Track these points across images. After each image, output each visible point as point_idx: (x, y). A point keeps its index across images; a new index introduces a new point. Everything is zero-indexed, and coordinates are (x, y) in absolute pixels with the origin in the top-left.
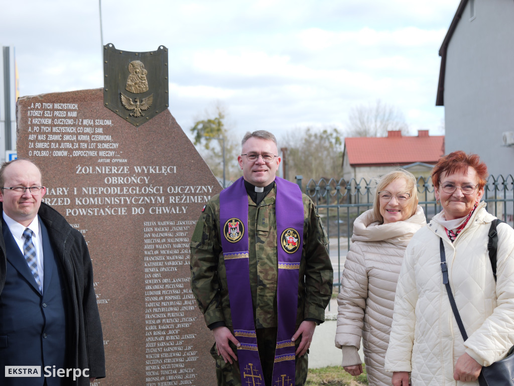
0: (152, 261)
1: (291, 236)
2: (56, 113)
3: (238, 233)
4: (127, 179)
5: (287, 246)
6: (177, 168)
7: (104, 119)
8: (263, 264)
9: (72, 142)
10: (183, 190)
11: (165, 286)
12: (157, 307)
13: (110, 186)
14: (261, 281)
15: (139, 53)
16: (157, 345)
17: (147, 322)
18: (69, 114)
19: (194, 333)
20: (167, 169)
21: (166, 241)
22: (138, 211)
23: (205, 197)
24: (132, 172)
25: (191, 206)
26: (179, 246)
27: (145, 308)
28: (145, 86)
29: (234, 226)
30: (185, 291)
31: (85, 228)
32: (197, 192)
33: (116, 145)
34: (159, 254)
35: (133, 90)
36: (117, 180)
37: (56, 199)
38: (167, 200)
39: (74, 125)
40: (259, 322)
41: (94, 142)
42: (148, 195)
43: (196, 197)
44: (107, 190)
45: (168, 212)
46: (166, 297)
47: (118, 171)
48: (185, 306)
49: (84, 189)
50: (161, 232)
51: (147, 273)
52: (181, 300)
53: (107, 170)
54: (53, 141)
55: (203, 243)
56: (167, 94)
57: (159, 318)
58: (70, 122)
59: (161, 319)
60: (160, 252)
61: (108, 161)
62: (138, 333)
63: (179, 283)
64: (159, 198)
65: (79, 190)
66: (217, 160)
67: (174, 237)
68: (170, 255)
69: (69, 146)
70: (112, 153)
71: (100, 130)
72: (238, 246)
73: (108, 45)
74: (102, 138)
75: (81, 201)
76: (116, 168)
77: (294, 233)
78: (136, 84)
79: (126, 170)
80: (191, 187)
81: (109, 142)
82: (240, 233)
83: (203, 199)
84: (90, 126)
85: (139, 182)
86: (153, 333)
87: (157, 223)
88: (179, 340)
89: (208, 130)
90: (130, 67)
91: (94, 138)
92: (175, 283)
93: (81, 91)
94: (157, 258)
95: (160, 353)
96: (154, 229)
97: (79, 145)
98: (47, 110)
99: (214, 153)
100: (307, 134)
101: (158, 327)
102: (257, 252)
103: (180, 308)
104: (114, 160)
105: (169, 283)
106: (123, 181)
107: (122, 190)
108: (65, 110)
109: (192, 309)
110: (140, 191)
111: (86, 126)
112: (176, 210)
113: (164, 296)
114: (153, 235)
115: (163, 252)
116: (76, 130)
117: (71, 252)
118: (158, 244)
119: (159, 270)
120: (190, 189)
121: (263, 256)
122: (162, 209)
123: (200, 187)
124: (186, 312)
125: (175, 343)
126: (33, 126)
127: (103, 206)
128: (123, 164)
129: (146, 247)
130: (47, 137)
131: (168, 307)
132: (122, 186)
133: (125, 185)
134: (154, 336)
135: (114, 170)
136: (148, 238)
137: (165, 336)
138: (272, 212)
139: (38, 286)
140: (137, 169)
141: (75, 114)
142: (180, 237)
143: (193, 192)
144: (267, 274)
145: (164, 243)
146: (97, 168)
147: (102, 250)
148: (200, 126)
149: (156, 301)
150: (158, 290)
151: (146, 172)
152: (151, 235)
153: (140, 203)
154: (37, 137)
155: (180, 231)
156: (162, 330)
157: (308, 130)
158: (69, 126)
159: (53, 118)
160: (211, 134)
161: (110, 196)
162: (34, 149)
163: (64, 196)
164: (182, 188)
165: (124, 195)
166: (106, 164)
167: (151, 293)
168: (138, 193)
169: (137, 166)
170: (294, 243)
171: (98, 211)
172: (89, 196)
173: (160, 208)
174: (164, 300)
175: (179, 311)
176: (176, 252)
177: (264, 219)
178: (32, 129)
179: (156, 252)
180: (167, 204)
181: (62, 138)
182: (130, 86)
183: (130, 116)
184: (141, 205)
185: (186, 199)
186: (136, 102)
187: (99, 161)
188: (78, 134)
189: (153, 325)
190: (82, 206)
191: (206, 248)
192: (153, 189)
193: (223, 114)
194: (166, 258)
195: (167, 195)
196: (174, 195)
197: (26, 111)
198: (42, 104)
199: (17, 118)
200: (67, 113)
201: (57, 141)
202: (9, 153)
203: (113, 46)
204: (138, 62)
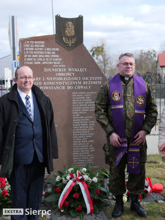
0: (76, 109)
1: (141, 99)
2: (36, 45)
3: (118, 97)
4: (66, 74)
5: (139, 103)
6: (86, 69)
7: (55, 48)
8: (129, 110)
9: (42, 58)
10: (89, 79)
11: (81, 120)
12: (78, 129)
13: (58, 77)
14: (128, 118)
15: (70, 19)
16: (78, 144)
17: (74, 135)
18: (41, 46)
19: (93, 140)
20: (82, 70)
21: (82, 100)
22: (70, 88)
23: (99, 82)
24: (67, 71)
25: (93, 85)
26: (87, 103)
27: (73, 129)
28: (73, 33)
29: (116, 94)
30: (89, 122)
31: (48, 95)
32: (95, 79)
33: (60, 59)
34: (79, 106)
35: (68, 35)
36: (61, 74)
37: (36, 82)
38: (82, 83)
39: (43, 51)
40: (126, 135)
41: (51, 58)
42: (74, 81)
43: (95, 82)
44: (57, 79)
45: (83, 88)
46: (82, 124)
47: (61, 70)
48: (90, 128)
49: (47, 78)
50: (79, 97)
51: (74, 114)
52: (88, 126)
53: (57, 70)
54: (34, 58)
55: (102, 101)
56: (82, 36)
57: (79, 133)
58: (41, 49)
59: (80, 133)
60: (79, 105)
61: (57, 66)
62: (70, 139)
63: (87, 118)
64: (79, 82)
65: (45, 79)
66: (102, 64)
67: (85, 99)
68: (84, 107)
69: (41, 59)
70: (59, 63)
71: (54, 53)
72: (118, 103)
73: (57, 15)
74: (55, 56)
75: (46, 83)
76: (61, 69)
77: (142, 97)
78: (69, 32)
79: (65, 70)
80: (93, 77)
81: (58, 58)
82: (119, 97)
83: (98, 83)
84: (50, 51)
85: (70, 75)
86: (76, 139)
87: (78, 93)
88: (87, 143)
89: (98, 51)
90: (67, 25)
91: (51, 56)
92: (86, 119)
93: (46, 36)
94: (78, 108)
95: (79, 148)
96: (76, 95)
97: (45, 59)
98: (32, 44)
99: (100, 61)
100: (141, 53)
101: (78, 137)
102: (126, 105)
103: (88, 129)
104: (60, 66)
105: (83, 119)
106: (64, 75)
107: (63, 79)
108: (39, 44)
109: (92, 129)
110: (71, 79)
111: (48, 51)
112: (86, 87)
113: (81, 124)
114: (76, 98)
115: (81, 105)
116: (44, 53)
117: (45, 106)
118: (78, 102)
119: (79, 113)
120: (92, 78)
121: (129, 107)
122: (80, 87)
123: (96, 77)
124: (90, 131)
125: (86, 144)
126: (26, 51)
127: (55, 86)
128: (64, 68)
129: (73, 103)
130: (32, 56)
131: (82, 128)
132: (63, 77)
133: (64, 76)
134: (77, 141)
135: (60, 70)
136: (74, 99)
137: (81, 141)
138: (132, 88)
139: (31, 119)
140: (70, 70)
141: (43, 46)
142: (88, 99)
143: (93, 79)
144: (131, 115)
145: (81, 101)
146: (53, 69)
147: (55, 104)
148: (94, 49)
149: (77, 126)
150: (78, 121)
151: (73, 71)
152: (75, 98)
153: (71, 84)
154: (28, 56)
155: (88, 96)
156: (80, 138)
157: (142, 51)
158: (41, 51)
159: (34, 48)
160: (99, 53)
161: (58, 81)
162: (27, 61)
163: (39, 81)
164: (89, 78)
165: (64, 81)
166: (57, 68)
167: (75, 123)
168: (70, 80)
169: (69, 68)
170: (142, 102)
171: (53, 88)
172: (49, 81)
173: (79, 86)
174: (81, 126)
175: (87, 130)
176: (86, 105)
177: (129, 91)
178: (26, 52)
179: (78, 105)
180: (82, 84)
181: (38, 56)
182: (67, 33)
184: (71, 85)
185: (90, 82)
186: (69, 40)
187: (54, 66)
188: (44, 54)
189: (76, 136)
190: (47, 86)
191: (103, 103)
192: (76, 78)
193: (104, 44)
194: (81, 108)
195: (82, 81)
196: (85, 81)
197: (23, 45)
198: (30, 42)
199: (19, 48)
200: (40, 45)
201: (36, 58)
202: (14, 61)
203: (59, 15)
204: (70, 23)
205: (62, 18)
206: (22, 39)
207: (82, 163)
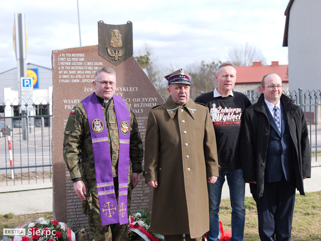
2: (73, 59)
5: (123, 131)
6: (138, 88)
7: (98, 62)
9: (82, 75)
10: (141, 100)
14: (114, 152)
20: (132, 89)
23: (153, 104)
25: (145, 108)
28: (120, 44)
29: (97, 124)
32: (149, 101)
35: (114, 46)
37: (73, 105)
38: (133, 106)
39: (82, 65)
41: (93, 74)
43: (148, 104)
54: (71, 74)
56: (132, 47)
58: (80, 64)
69: (80, 76)
73: (100, 21)
78: (115, 42)
80: (146, 98)
82: (102, 127)
84: (91, 66)
89: (141, 62)
90: (112, 33)
91: (93, 72)
93: (86, 47)
97: (86, 76)
98: (68, 57)
100: (202, 65)
102: (111, 136)
108: (78, 57)
111: (89, 66)
112: (137, 111)
116: (84, 68)
120: (145, 100)
121: (114, 137)
123: (150, 98)
126: (61, 66)
130: (68, 72)
141: (83, 59)
142: (140, 126)
143: (147, 101)
144: (117, 147)
151: (121, 90)
154: (63, 72)
155: (140, 122)
157: (203, 62)
158: (80, 66)
159: (72, 62)
162: (62, 78)
164: (140, 99)
170: (126, 129)
177: (111, 117)
178: (61, 68)
181: (76, 72)
182: (112, 43)
183: (112, 60)
185: (143, 105)
186: (116, 52)
188: (85, 70)
192: (125, 100)
193: (149, 52)
196: (137, 103)
197: (57, 58)
198: (65, 54)
199: (52, 62)
200: (79, 59)
201: (74, 74)
202: (22, 78)
203: (103, 22)
204: (116, 31)
205: (106, 25)
206: (56, 50)
207: (134, 208)
